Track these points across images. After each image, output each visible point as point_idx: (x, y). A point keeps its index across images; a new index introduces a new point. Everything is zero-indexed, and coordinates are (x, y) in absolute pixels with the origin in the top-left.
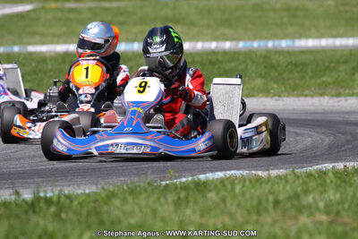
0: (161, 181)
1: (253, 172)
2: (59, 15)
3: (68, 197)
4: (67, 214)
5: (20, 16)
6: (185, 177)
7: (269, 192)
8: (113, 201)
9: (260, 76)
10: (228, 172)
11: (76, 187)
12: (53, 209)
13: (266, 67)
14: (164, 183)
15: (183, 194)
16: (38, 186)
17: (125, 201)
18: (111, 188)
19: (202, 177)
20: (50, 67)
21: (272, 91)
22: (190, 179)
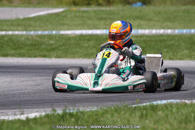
0: (132, 105)
1: (183, 101)
2: (78, 14)
3: (82, 113)
4: (81, 122)
5: (57, 14)
6: (145, 102)
7: (192, 111)
8: (106, 115)
9: (187, 48)
10: (169, 100)
11: (86, 107)
12: (73, 120)
13: (190, 44)
14: (134, 106)
15: (144, 112)
16: (66, 107)
17: (113, 115)
18: (105, 108)
19: (155, 103)
20: (72, 42)
21: (193, 57)
22: (148, 104)
